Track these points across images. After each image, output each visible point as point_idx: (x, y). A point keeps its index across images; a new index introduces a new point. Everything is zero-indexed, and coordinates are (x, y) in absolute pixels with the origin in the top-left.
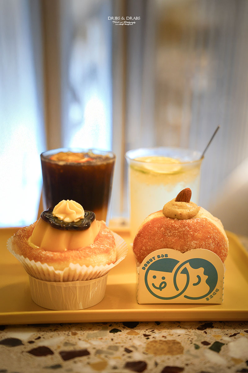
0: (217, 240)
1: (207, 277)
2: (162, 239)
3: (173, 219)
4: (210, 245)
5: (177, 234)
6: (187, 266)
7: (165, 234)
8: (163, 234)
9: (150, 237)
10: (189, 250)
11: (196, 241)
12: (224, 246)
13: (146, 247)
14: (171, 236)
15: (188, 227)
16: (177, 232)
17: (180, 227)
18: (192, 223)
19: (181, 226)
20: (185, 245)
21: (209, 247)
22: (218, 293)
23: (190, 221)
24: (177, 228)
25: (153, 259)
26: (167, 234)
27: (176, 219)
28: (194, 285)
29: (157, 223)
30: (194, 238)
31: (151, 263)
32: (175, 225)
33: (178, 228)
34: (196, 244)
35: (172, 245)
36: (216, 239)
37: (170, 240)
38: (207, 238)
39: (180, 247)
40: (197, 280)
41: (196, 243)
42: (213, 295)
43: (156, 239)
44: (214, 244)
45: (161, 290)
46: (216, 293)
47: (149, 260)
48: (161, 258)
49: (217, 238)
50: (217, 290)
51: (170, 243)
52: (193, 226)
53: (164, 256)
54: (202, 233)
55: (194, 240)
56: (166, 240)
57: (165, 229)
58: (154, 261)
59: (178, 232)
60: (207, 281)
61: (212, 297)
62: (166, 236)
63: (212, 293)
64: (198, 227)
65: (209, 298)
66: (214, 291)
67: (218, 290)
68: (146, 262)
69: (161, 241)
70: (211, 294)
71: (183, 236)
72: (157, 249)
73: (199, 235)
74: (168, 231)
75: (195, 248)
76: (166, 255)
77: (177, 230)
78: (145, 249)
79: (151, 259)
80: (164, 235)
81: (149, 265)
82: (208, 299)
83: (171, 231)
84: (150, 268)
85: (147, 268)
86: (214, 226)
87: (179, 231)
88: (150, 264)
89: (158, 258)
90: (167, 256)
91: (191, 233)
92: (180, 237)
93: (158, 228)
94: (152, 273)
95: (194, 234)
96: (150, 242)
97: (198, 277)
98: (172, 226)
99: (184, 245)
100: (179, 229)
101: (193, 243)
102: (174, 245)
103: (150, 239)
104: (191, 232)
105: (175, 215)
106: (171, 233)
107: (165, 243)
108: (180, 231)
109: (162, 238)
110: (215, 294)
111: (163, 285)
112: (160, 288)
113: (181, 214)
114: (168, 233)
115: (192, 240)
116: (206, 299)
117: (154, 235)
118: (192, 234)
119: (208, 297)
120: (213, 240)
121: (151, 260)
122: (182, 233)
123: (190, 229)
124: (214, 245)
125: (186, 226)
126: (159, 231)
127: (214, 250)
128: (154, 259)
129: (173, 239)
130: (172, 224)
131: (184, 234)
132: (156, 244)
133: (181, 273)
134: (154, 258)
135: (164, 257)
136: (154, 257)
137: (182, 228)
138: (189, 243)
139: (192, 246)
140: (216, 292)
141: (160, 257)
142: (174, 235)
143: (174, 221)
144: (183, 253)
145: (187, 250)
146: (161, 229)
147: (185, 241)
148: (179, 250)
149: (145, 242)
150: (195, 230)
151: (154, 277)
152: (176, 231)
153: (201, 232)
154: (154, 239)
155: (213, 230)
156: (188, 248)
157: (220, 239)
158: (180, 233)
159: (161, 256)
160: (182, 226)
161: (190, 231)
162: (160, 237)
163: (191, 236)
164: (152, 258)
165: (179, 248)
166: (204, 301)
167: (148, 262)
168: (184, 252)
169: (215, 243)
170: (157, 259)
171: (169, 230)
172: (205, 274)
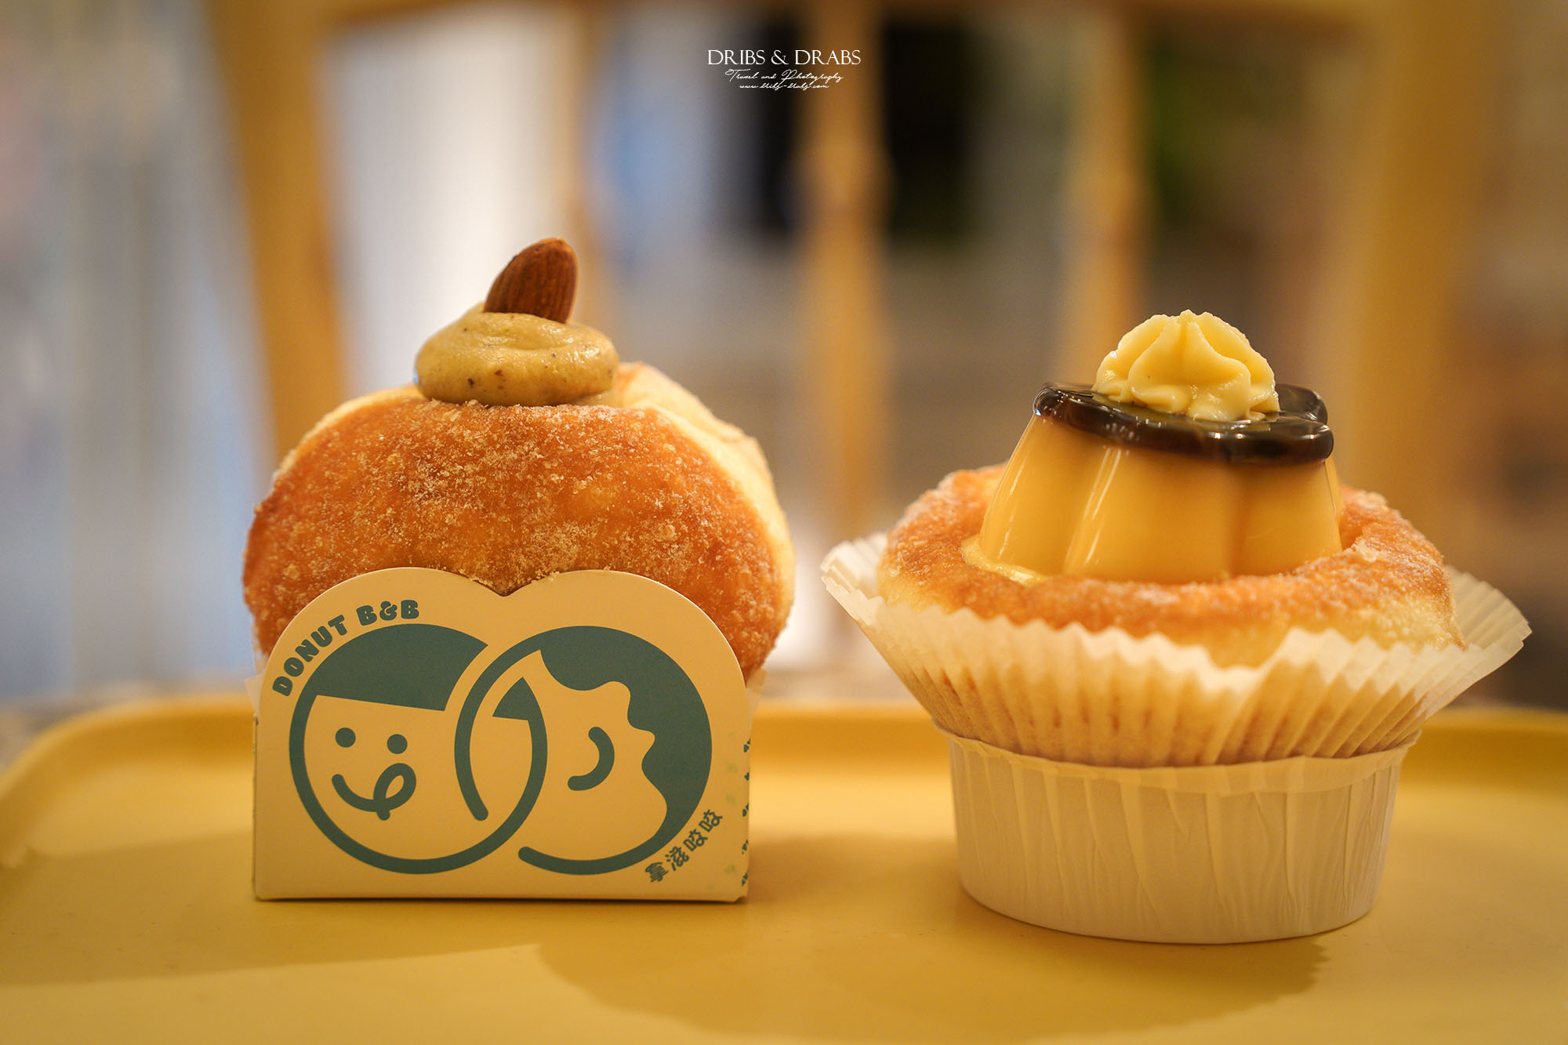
0: (706, 529)
1: (647, 739)
2: (390, 511)
3: (459, 402)
4: (663, 550)
5: (475, 482)
6: (533, 669)
7: (406, 483)
8: (397, 487)
9: (329, 509)
10: (539, 573)
11: (581, 524)
12: (756, 571)
13: (302, 563)
14: (439, 492)
15: (539, 444)
16: (475, 473)
17: (491, 442)
18: (562, 425)
19: (495, 436)
20: (521, 545)
21: (660, 563)
22: (714, 836)
23: (549, 413)
24: (475, 451)
25: (333, 631)
26: (418, 485)
27: (473, 402)
28: (578, 783)
29: (371, 430)
30: (567, 508)
31: (324, 653)
32: (461, 436)
33: (478, 447)
34: (582, 541)
35: (445, 545)
36: (705, 523)
37: (432, 515)
38: (649, 512)
39: (491, 557)
40: (588, 759)
41: (579, 538)
42: (685, 849)
43: (357, 513)
44: (687, 547)
45: (384, 816)
46: (703, 839)
47: (314, 635)
48: (380, 624)
49: (708, 517)
50: (712, 820)
51: (429, 536)
52: (566, 441)
53: (399, 611)
54: (617, 479)
55: (569, 518)
56: (410, 520)
57: (409, 456)
58: (338, 641)
59: (481, 473)
60: (653, 767)
61: (679, 859)
62: (413, 494)
63: (684, 834)
64: (595, 446)
65: (667, 866)
66: (694, 822)
67: (718, 818)
68: (297, 650)
69: (386, 524)
70: (678, 841)
71: (509, 497)
72: (361, 570)
73: (599, 491)
74: (423, 469)
75: (577, 566)
76: (410, 609)
77: (474, 460)
78: (295, 577)
79: (322, 629)
80: (398, 494)
81: (310, 668)
82: (657, 873)
83: (440, 468)
84: (322, 684)
85: (299, 683)
86: (698, 452)
87: (485, 465)
88: (318, 660)
89: (364, 622)
90: (415, 614)
91: (555, 478)
92: (492, 504)
93: (372, 452)
94: (329, 712)
95: (568, 485)
96: (325, 534)
97: (598, 736)
98: (449, 441)
99: (513, 546)
100: (482, 454)
101: (566, 538)
102: (457, 546)
103: (328, 517)
104: (551, 471)
105: (471, 382)
106: (442, 478)
107: (408, 534)
108: (492, 469)
109: (389, 505)
110: (697, 841)
111: (396, 785)
112: (381, 805)
113: (499, 373)
114: (422, 481)
115: (558, 521)
116: (649, 869)
117: (347, 494)
118: (557, 486)
119: (660, 856)
120: (685, 528)
121: (323, 637)
122: (501, 476)
123: (548, 459)
124: (688, 557)
125: (526, 436)
126: (375, 471)
127: (687, 582)
128: (342, 631)
129: (451, 510)
130: (446, 428)
131: (511, 483)
132: (358, 542)
133: (494, 716)
134: (337, 622)
135: (394, 616)
136: (341, 618)
137: (501, 450)
138: (538, 536)
139: (556, 550)
140: (704, 833)
141: (373, 619)
142: (452, 491)
143: (463, 415)
144: (510, 592)
145: (530, 576)
146: (390, 459)
147: (517, 522)
148: (485, 576)
149: (301, 538)
150: (576, 466)
151: (346, 737)
152: (469, 468)
153: (609, 476)
154: (347, 516)
155: (685, 472)
156: (538, 566)
157: (729, 525)
158: (490, 479)
159: (377, 610)
160: (500, 437)
161: (548, 466)
162: (379, 503)
163: (554, 499)
164: (331, 623)
165: (482, 565)
166: (632, 880)
167: (307, 650)
168: (511, 585)
169: (695, 543)
170: (356, 629)
171: (429, 461)
172: (637, 717)
